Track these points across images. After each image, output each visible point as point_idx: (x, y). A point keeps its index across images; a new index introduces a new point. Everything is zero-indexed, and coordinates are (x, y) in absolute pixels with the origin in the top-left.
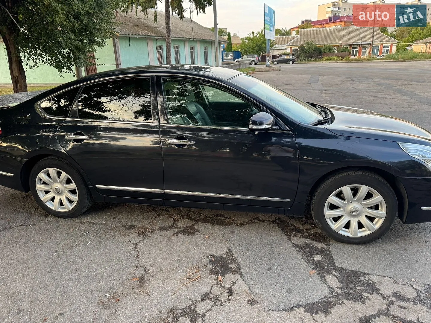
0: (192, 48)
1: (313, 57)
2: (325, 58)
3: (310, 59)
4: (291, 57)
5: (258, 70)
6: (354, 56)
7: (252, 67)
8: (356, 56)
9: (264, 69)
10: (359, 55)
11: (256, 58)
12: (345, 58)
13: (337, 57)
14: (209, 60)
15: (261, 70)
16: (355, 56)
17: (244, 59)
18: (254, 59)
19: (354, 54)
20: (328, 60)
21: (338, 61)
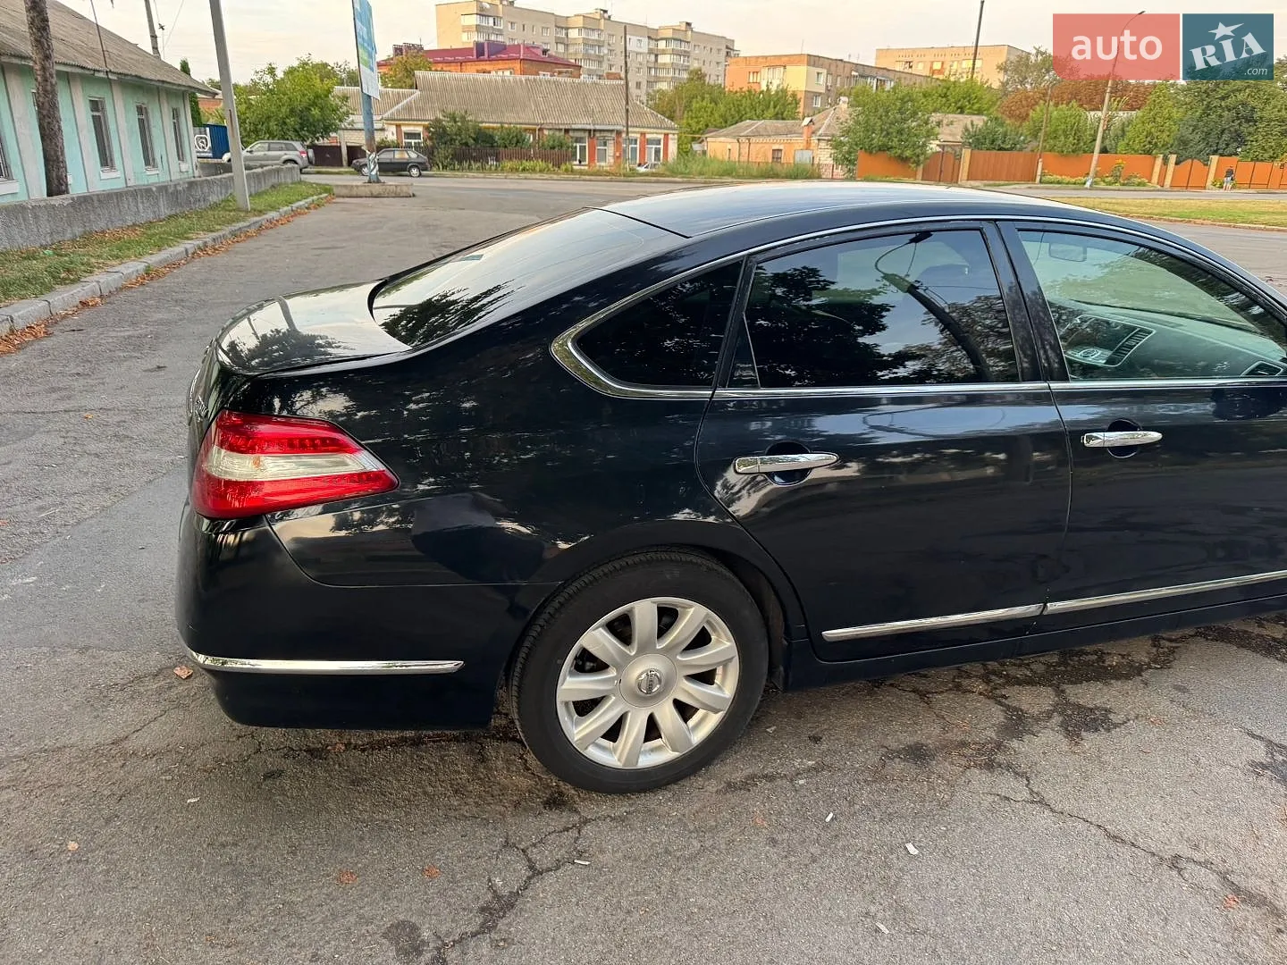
0: (96, 105)
1: (476, 160)
2: (508, 164)
3: (466, 165)
4: (413, 155)
5: (344, 191)
6: (578, 162)
7: (320, 182)
8: (583, 163)
9: (366, 190)
10: (592, 159)
11: (298, 151)
12: (563, 167)
13: (541, 164)
14: (158, 151)
15: (354, 193)
16: (580, 162)
17: (255, 154)
18: (291, 155)
19: (578, 157)
20: (517, 170)
21: (546, 176)
